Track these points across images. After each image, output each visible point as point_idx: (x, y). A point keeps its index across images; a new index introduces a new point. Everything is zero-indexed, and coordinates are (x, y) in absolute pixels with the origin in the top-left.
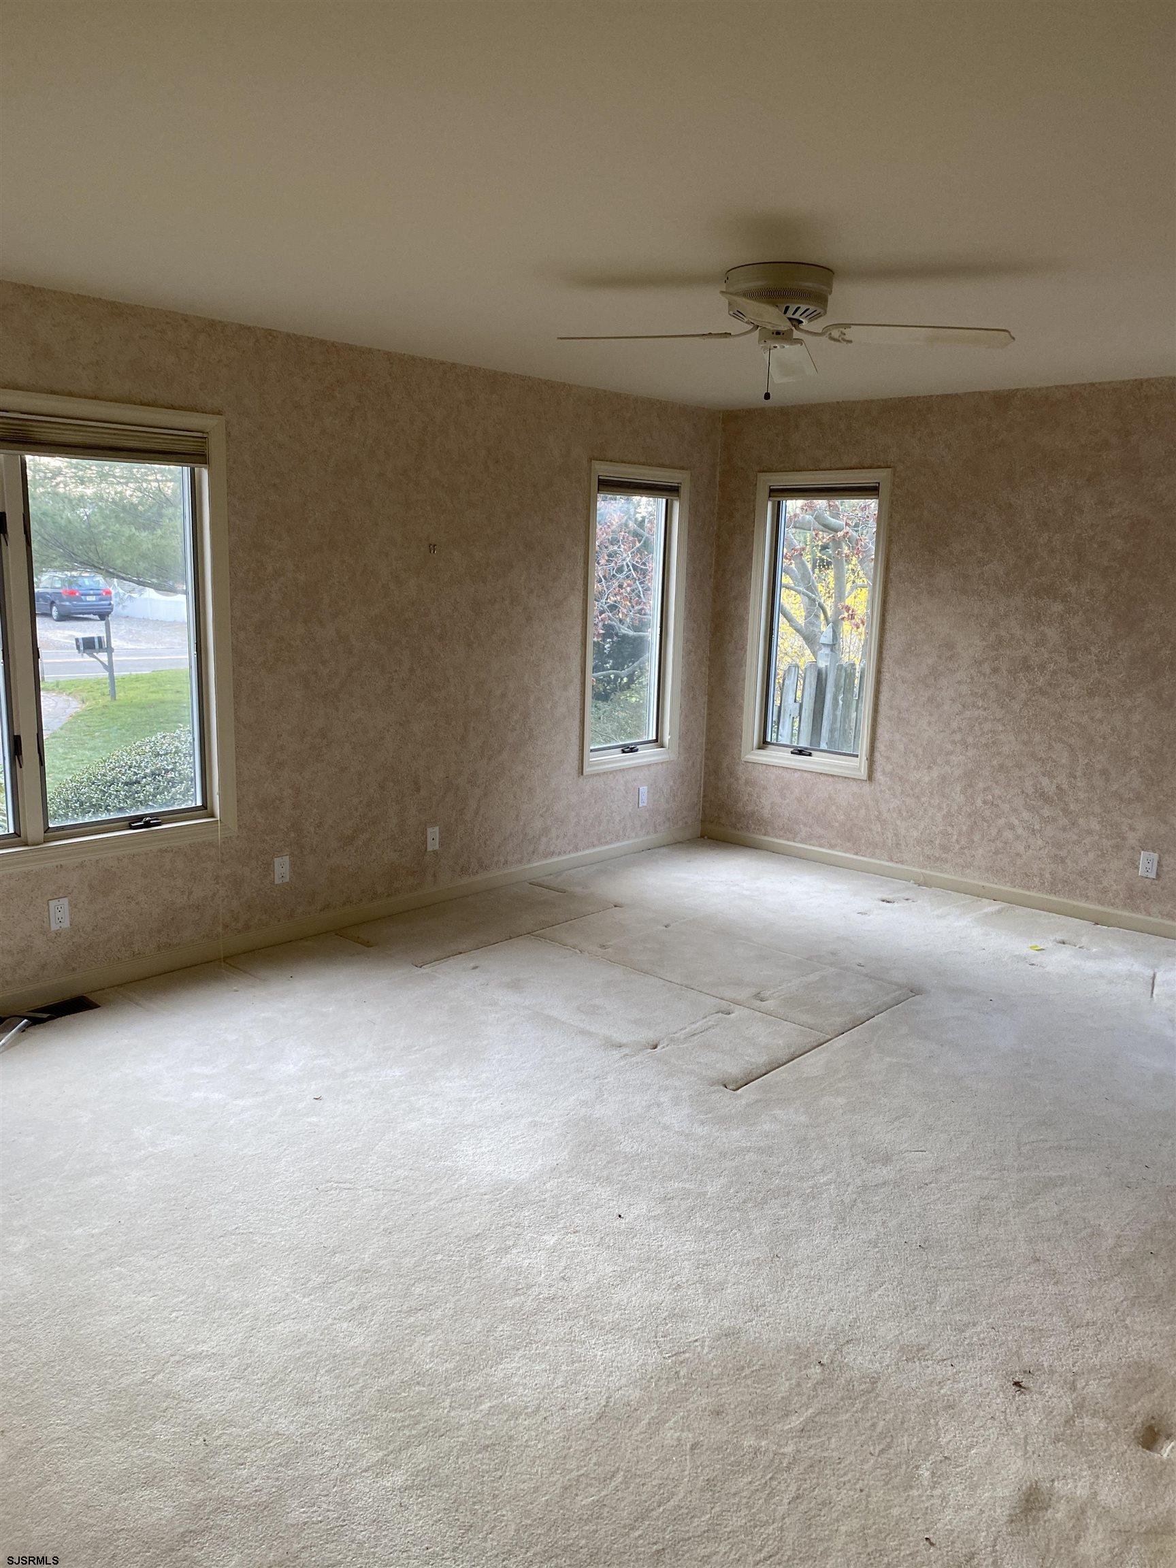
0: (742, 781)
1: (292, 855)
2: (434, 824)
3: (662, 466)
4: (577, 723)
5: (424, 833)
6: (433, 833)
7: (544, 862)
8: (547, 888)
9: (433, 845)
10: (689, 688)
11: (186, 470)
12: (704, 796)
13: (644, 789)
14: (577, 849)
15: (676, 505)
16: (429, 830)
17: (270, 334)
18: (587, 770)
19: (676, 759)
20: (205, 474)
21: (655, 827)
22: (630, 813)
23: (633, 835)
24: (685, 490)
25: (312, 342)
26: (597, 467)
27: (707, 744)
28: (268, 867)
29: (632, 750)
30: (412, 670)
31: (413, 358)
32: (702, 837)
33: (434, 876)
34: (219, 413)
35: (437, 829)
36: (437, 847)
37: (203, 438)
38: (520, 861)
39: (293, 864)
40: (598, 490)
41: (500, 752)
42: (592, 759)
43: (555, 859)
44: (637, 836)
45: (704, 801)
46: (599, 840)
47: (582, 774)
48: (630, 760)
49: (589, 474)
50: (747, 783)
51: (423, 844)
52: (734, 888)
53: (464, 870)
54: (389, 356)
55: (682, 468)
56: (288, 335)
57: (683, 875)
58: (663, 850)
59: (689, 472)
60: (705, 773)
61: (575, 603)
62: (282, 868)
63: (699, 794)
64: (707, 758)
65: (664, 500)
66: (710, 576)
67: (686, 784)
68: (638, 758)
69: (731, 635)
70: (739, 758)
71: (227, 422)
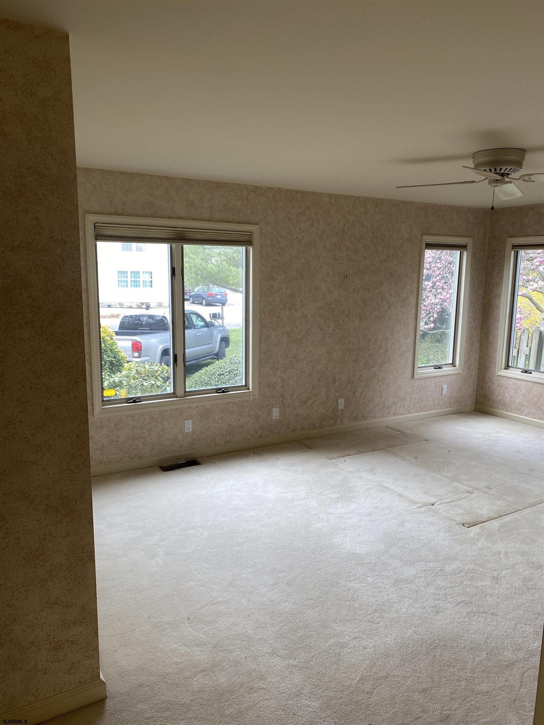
0: (496, 385)
1: (280, 407)
2: (342, 397)
3: (459, 236)
4: (411, 355)
5: (337, 401)
6: (341, 402)
7: (394, 418)
8: (394, 429)
9: (341, 407)
10: (470, 339)
11: (244, 248)
12: (477, 391)
13: (445, 386)
14: (410, 413)
15: (465, 254)
16: (340, 400)
17: (279, 190)
18: (416, 376)
19: (462, 373)
20: (251, 249)
21: (450, 405)
22: (437, 397)
23: (439, 408)
24: (469, 247)
25: (297, 192)
26: (425, 238)
27: (479, 366)
28: (270, 412)
29: (439, 368)
30: (334, 330)
31: (341, 196)
32: (475, 410)
33: (341, 420)
34: (258, 224)
35: (343, 400)
36: (343, 408)
37: (251, 234)
38: (381, 417)
39: (280, 411)
40: (426, 248)
41: (373, 367)
42: (418, 371)
43: (399, 417)
44: (441, 408)
45: (477, 393)
46: (421, 409)
47: (413, 378)
48: (438, 372)
49: (421, 241)
50: (498, 385)
51: (336, 406)
52: (487, 436)
53: (355, 419)
54: (330, 196)
55: (468, 237)
56: (287, 190)
57: (462, 428)
58: (454, 416)
59: (472, 238)
60: (478, 380)
61: (412, 300)
62: (276, 413)
63: (474, 390)
64: (478, 373)
65: (459, 252)
66: (482, 286)
67: (467, 385)
68: (442, 372)
69: (492, 315)
70: (495, 373)
71: (261, 228)
